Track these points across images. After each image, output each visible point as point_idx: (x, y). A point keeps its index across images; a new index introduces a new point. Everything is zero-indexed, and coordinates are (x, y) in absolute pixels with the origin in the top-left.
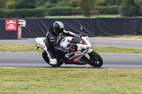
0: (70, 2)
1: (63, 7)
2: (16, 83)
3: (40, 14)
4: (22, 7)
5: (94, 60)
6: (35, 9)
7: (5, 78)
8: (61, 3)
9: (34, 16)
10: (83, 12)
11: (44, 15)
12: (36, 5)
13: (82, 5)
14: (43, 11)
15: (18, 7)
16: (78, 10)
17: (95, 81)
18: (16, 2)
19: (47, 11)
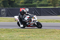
0: (47, 1)
1: (44, 3)
2: (24, 35)
3: (35, 6)
4: (27, 3)
5: (39, 25)
6: (32, 4)
7: (20, 33)
8: (43, 1)
9: (32, 7)
10: (53, 5)
11: (36, 6)
12: (33, 2)
13: (52, 2)
14: (36, 5)
15: (25, 3)
16: (50, 4)
17: (58, 35)
18: (24, 1)
19: (38, 5)
